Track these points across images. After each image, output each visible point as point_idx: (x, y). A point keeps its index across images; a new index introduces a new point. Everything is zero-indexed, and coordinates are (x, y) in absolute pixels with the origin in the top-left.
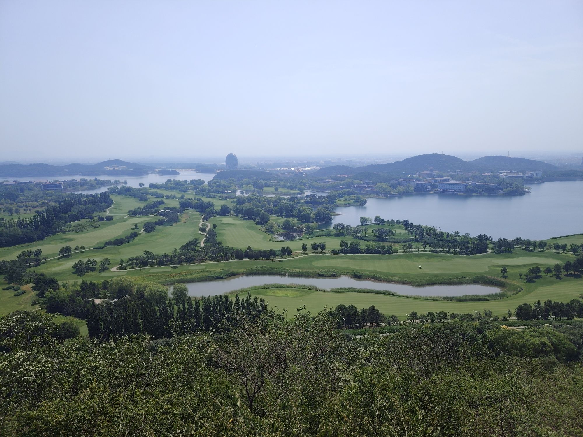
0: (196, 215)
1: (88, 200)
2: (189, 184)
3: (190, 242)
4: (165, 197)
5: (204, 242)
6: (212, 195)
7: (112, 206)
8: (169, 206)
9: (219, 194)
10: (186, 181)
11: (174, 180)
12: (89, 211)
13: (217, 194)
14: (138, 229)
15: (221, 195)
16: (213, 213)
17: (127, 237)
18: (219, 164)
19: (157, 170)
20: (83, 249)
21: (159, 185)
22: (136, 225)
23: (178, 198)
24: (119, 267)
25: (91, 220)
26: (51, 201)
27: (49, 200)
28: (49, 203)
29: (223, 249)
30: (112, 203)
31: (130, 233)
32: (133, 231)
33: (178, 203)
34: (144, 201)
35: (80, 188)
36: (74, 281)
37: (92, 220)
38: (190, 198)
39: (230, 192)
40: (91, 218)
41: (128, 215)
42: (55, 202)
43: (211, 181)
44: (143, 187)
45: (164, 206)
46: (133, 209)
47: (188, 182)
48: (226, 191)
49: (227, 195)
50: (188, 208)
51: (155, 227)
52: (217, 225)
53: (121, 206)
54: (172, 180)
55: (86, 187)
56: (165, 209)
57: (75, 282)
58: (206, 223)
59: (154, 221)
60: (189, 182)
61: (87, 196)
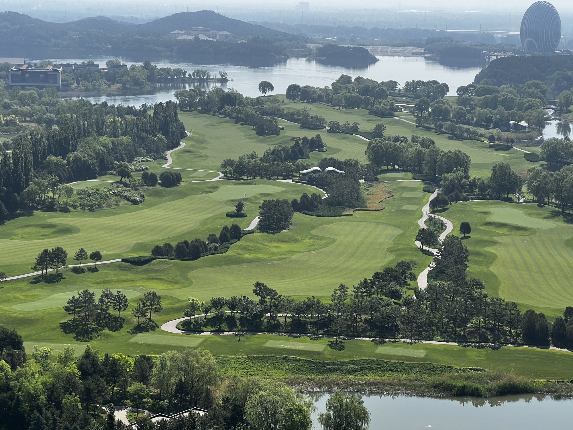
0: (412, 189)
1: (121, 123)
2: (400, 94)
3: (388, 271)
4: (327, 128)
5: (430, 276)
6: (468, 130)
7: (183, 144)
8: (337, 157)
9: (488, 129)
10: (393, 84)
11: (358, 79)
12: (121, 155)
13: (481, 131)
14: (243, 216)
15: (495, 131)
16: (463, 186)
17: (212, 239)
18: (499, 34)
19: (312, 46)
20: (97, 260)
21: (315, 91)
22: (240, 206)
23: (365, 134)
24: (184, 324)
25: (123, 180)
26: (28, 119)
27: (24, 115)
28: (24, 124)
29: (487, 304)
30: (183, 135)
31: (221, 228)
32: (229, 222)
33: (365, 148)
34: (268, 134)
35: (105, 87)
36: (65, 346)
37: (127, 180)
38: (400, 136)
39: (523, 123)
40: (124, 173)
41: (222, 175)
42: (39, 121)
43: (470, 86)
44: (269, 93)
45: (324, 156)
46: (235, 158)
47: (399, 87)
48: (512, 122)
49: (511, 135)
50: (390, 167)
51: (292, 214)
52: (471, 226)
53: (203, 145)
54: (353, 80)
55: (119, 85)
56: (324, 164)
57: (67, 351)
58: (441, 218)
59: (290, 197)
60: (401, 86)
61: (121, 111)
